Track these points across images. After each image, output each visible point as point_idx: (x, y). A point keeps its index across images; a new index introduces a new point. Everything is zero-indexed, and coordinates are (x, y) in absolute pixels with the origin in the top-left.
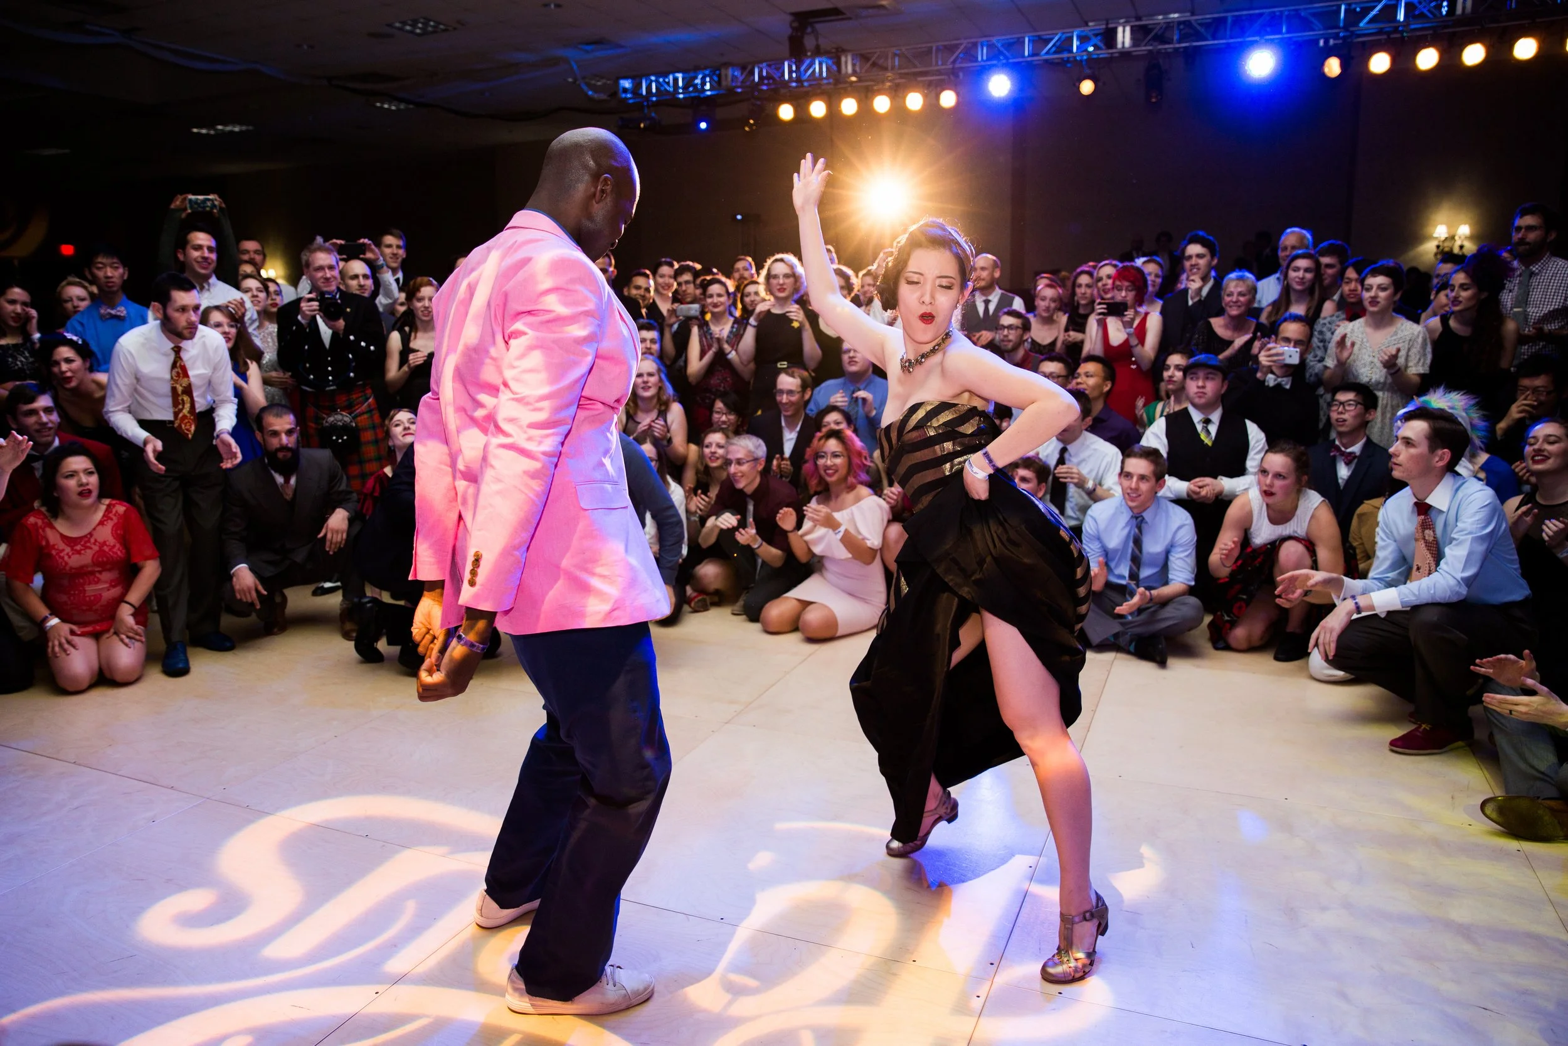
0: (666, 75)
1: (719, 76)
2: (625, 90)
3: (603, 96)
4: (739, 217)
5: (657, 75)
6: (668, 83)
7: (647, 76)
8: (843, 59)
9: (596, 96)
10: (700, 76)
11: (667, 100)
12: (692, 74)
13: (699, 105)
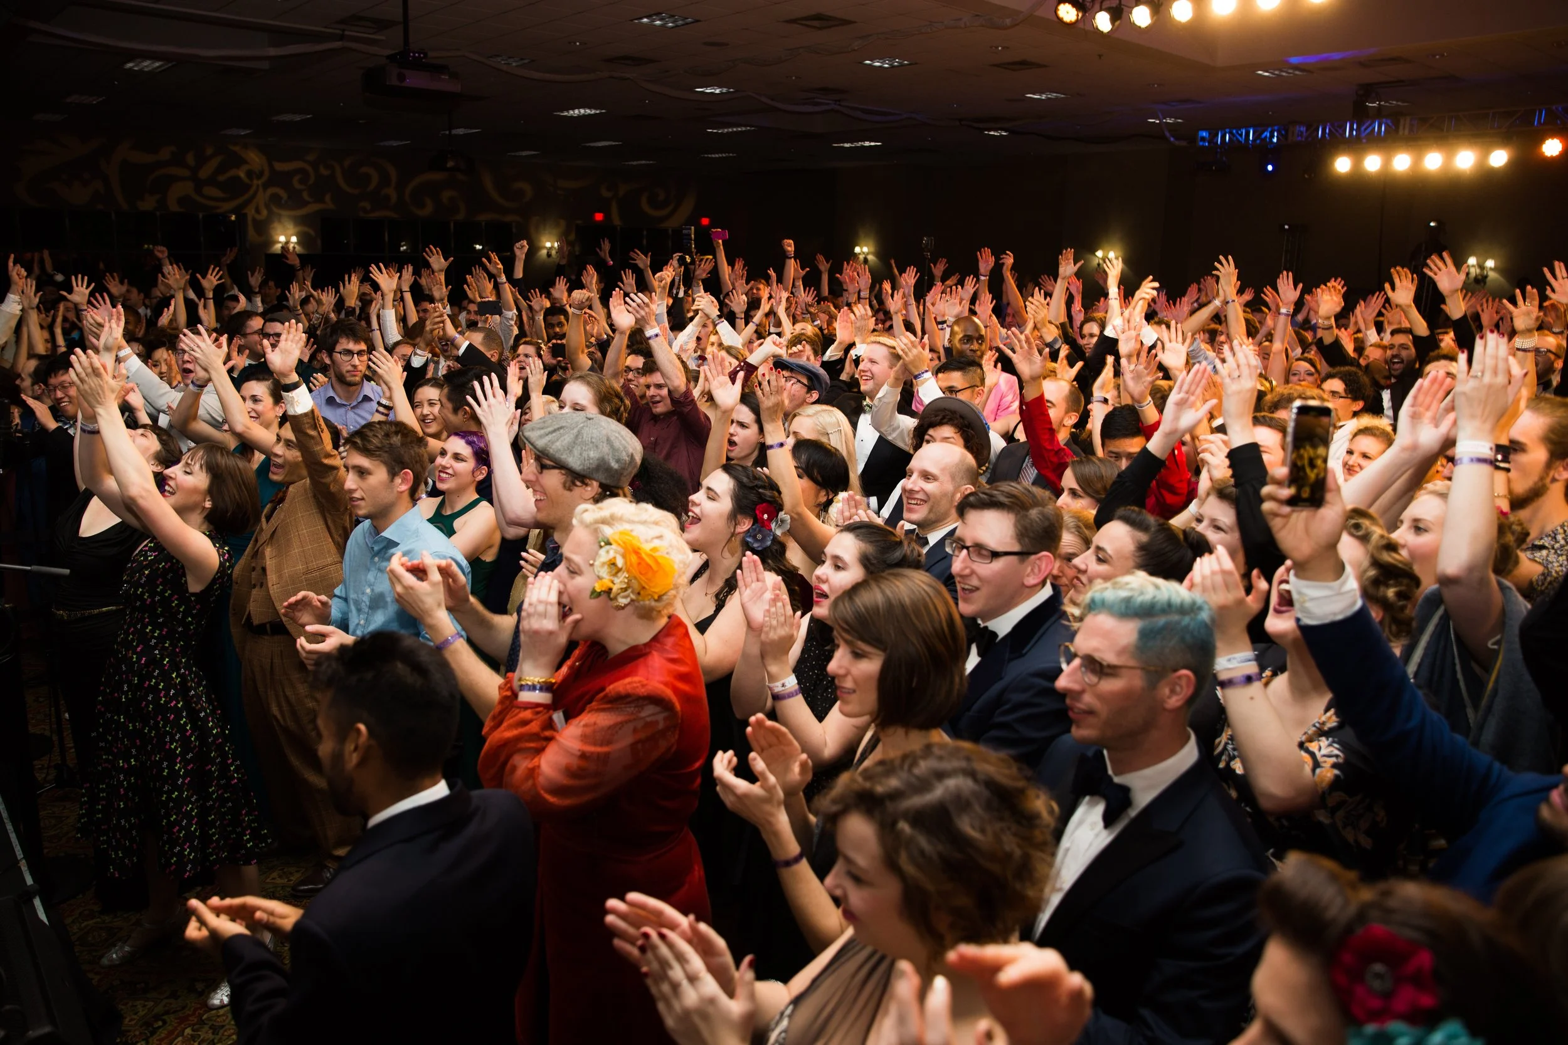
0: (1240, 128)
1: (1287, 131)
2: (1203, 139)
3: (1183, 143)
4: (1286, 227)
5: (1231, 128)
6: (1241, 135)
7: (1223, 129)
8: (1402, 122)
9: (1177, 143)
10: (1269, 129)
11: (1237, 148)
12: (1260, 129)
13: (1265, 152)
